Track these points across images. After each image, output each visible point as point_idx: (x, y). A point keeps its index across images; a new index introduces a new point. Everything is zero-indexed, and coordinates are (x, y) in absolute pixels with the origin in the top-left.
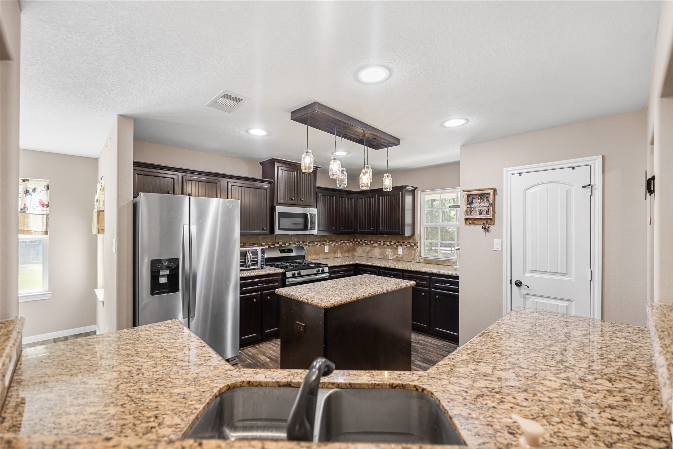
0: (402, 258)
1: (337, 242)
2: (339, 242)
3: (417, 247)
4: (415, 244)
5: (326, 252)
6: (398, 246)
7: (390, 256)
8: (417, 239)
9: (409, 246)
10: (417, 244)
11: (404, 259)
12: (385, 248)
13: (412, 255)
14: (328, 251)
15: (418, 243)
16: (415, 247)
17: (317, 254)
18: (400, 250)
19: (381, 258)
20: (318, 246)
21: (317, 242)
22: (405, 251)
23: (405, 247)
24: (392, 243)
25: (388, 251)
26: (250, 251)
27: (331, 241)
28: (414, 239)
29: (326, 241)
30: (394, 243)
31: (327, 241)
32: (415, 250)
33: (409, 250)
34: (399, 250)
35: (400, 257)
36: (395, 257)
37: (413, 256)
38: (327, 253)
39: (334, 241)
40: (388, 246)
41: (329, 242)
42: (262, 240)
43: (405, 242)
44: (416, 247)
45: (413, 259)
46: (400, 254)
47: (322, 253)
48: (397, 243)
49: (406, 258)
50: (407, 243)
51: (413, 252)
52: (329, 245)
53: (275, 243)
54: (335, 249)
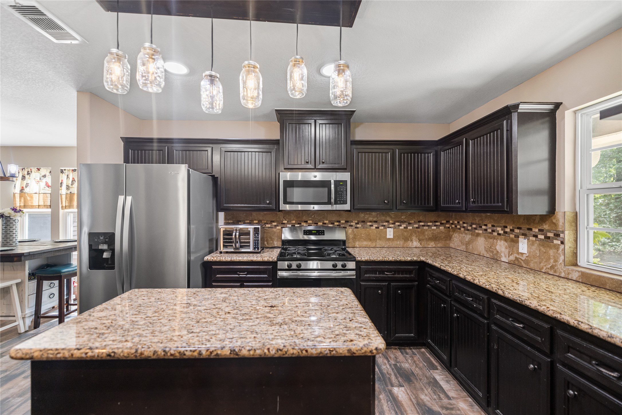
0: (527, 262)
1: (410, 224)
2: (415, 223)
3: (562, 243)
4: (557, 235)
5: (388, 237)
6: (518, 237)
7: (503, 255)
8: (561, 224)
9: (542, 237)
10: (562, 235)
11: (532, 265)
12: (494, 238)
13: (549, 259)
14: (392, 237)
15: (563, 232)
16: (555, 242)
17: (370, 240)
18: (523, 246)
19: (488, 256)
20: (374, 228)
21: (370, 222)
22: (534, 248)
23: (534, 239)
24: (508, 230)
25: (501, 245)
26: (238, 229)
27: (398, 222)
28: (554, 224)
29: (388, 222)
30: (511, 230)
31: (391, 222)
32: (557, 247)
33: (543, 246)
34: (520, 244)
35: (523, 259)
36: (512, 258)
37: (552, 261)
38: (389, 239)
39: (405, 222)
40: (499, 234)
41: (394, 224)
42: (284, 217)
43: (534, 230)
44: (559, 242)
45: (552, 267)
46: (522, 254)
47: (380, 239)
48: (517, 231)
49: (536, 263)
50: (537, 230)
51: (552, 252)
52: (394, 228)
53: (302, 221)
54: (406, 234)
